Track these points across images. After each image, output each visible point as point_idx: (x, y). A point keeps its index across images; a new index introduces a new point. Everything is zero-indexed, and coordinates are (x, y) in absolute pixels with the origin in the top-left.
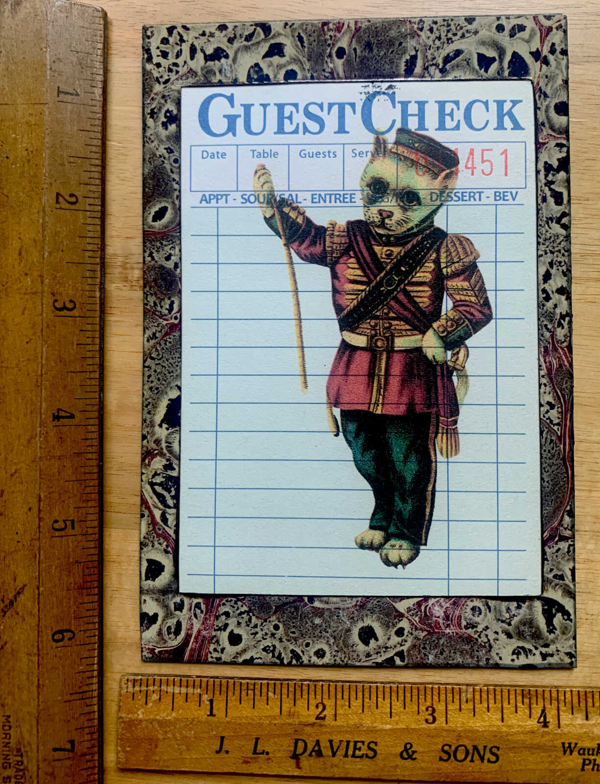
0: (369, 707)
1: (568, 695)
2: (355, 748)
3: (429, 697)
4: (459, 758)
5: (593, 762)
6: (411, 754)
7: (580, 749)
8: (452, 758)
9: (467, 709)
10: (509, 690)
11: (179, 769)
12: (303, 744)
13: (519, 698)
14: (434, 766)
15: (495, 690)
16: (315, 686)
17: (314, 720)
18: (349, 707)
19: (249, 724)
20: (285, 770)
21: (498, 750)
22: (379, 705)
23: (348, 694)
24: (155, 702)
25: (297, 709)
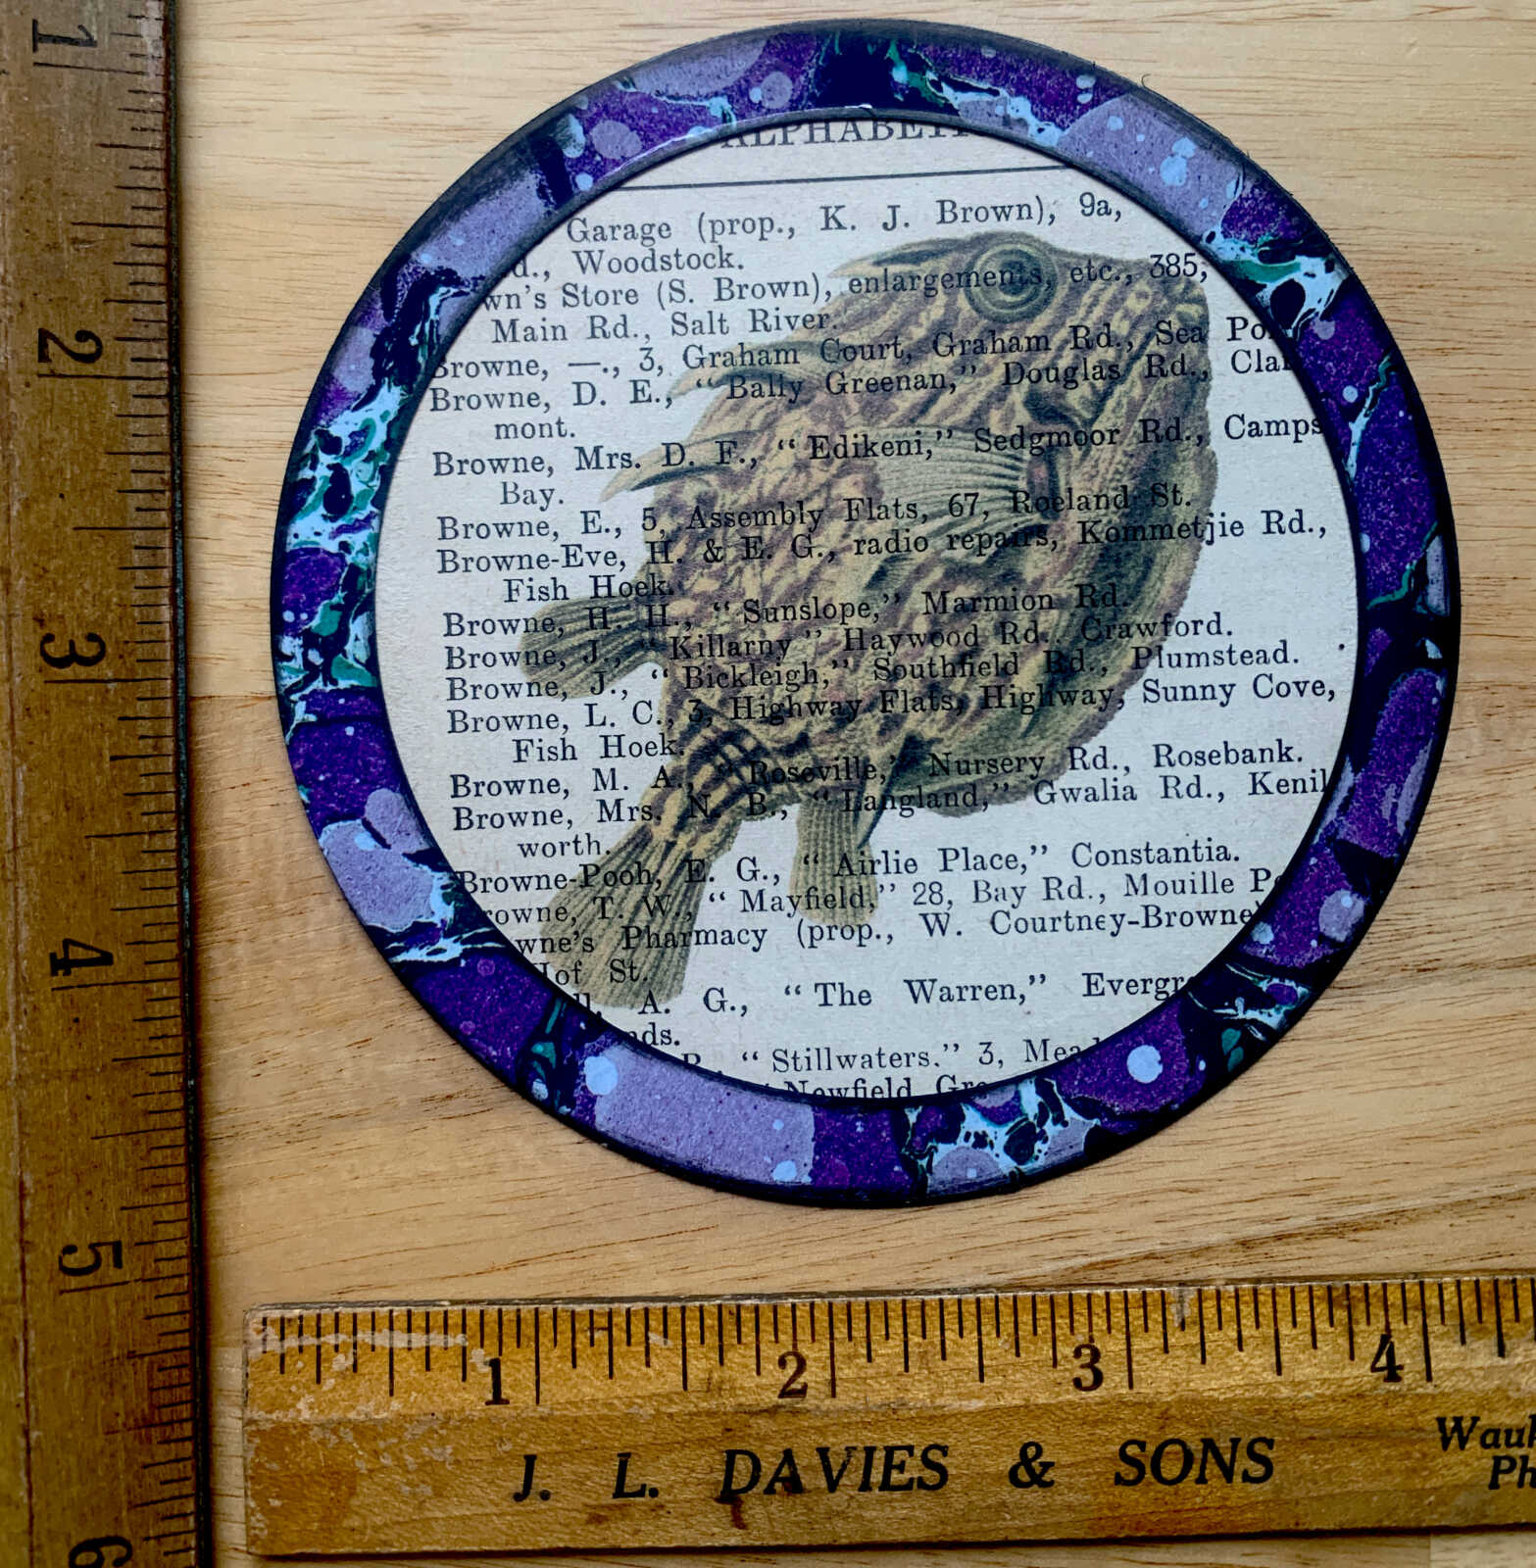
0: (923, 1355)
1: (1450, 1294)
2: (889, 1467)
3: (1081, 1320)
4: (1166, 1475)
5: (1519, 1463)
6: (1038, 1470)
7: (1488, 1432)
8: (1149, 1475)
9: (1183, 1348)
10: (1292, 1290)
11: (416, 1549)
12: (749, 1463)
13: (1321, 1309)
14: (1102, 1498)
15: (1255, 1292)
16: (775, 1309)
17: (772, 1398)
18: (869, 1359)
19: (601, 1418)
20: (703, 1534)
21: (1271, 1447)
22: (949, 1350)
23: (863, 1325)
24: (341, 1374)
25: (727, 1374)
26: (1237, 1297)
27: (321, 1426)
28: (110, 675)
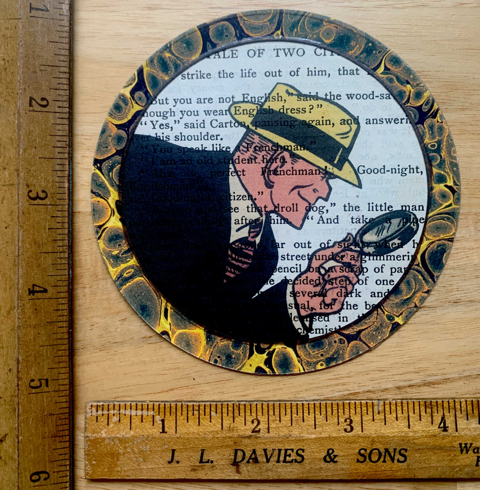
0: (297, 420)
1: (463, 404)
2: (286, 455)
3: (347, 410)
4: (373, 459)
6: (333, 458)
7: (475, 448)
8: (367, 460)
9: (379, 420)
10: (414, 402)
11: (138, 478)
12: (242, 453)
13: (423, 408)
14: (353, 467)
15: (402, 403)
16: (251, 405)
17: (250, 433)
18: (280, 421)
19: (196, 438)
20: (227, 475)
21: (406, 452)
22: (305, 419)
23: (278, 411)
24: (115, 423)
25: (236, 425)
26: (396, 404)
27: (109, 438)
28: (49, 203)
